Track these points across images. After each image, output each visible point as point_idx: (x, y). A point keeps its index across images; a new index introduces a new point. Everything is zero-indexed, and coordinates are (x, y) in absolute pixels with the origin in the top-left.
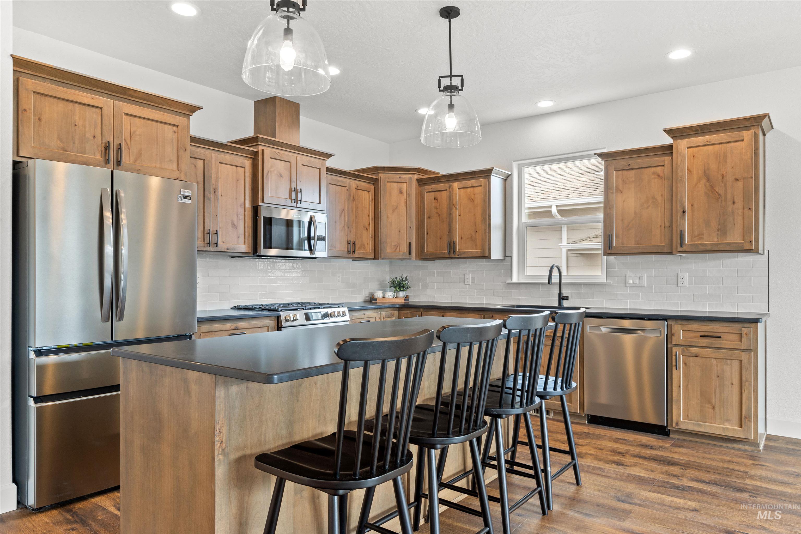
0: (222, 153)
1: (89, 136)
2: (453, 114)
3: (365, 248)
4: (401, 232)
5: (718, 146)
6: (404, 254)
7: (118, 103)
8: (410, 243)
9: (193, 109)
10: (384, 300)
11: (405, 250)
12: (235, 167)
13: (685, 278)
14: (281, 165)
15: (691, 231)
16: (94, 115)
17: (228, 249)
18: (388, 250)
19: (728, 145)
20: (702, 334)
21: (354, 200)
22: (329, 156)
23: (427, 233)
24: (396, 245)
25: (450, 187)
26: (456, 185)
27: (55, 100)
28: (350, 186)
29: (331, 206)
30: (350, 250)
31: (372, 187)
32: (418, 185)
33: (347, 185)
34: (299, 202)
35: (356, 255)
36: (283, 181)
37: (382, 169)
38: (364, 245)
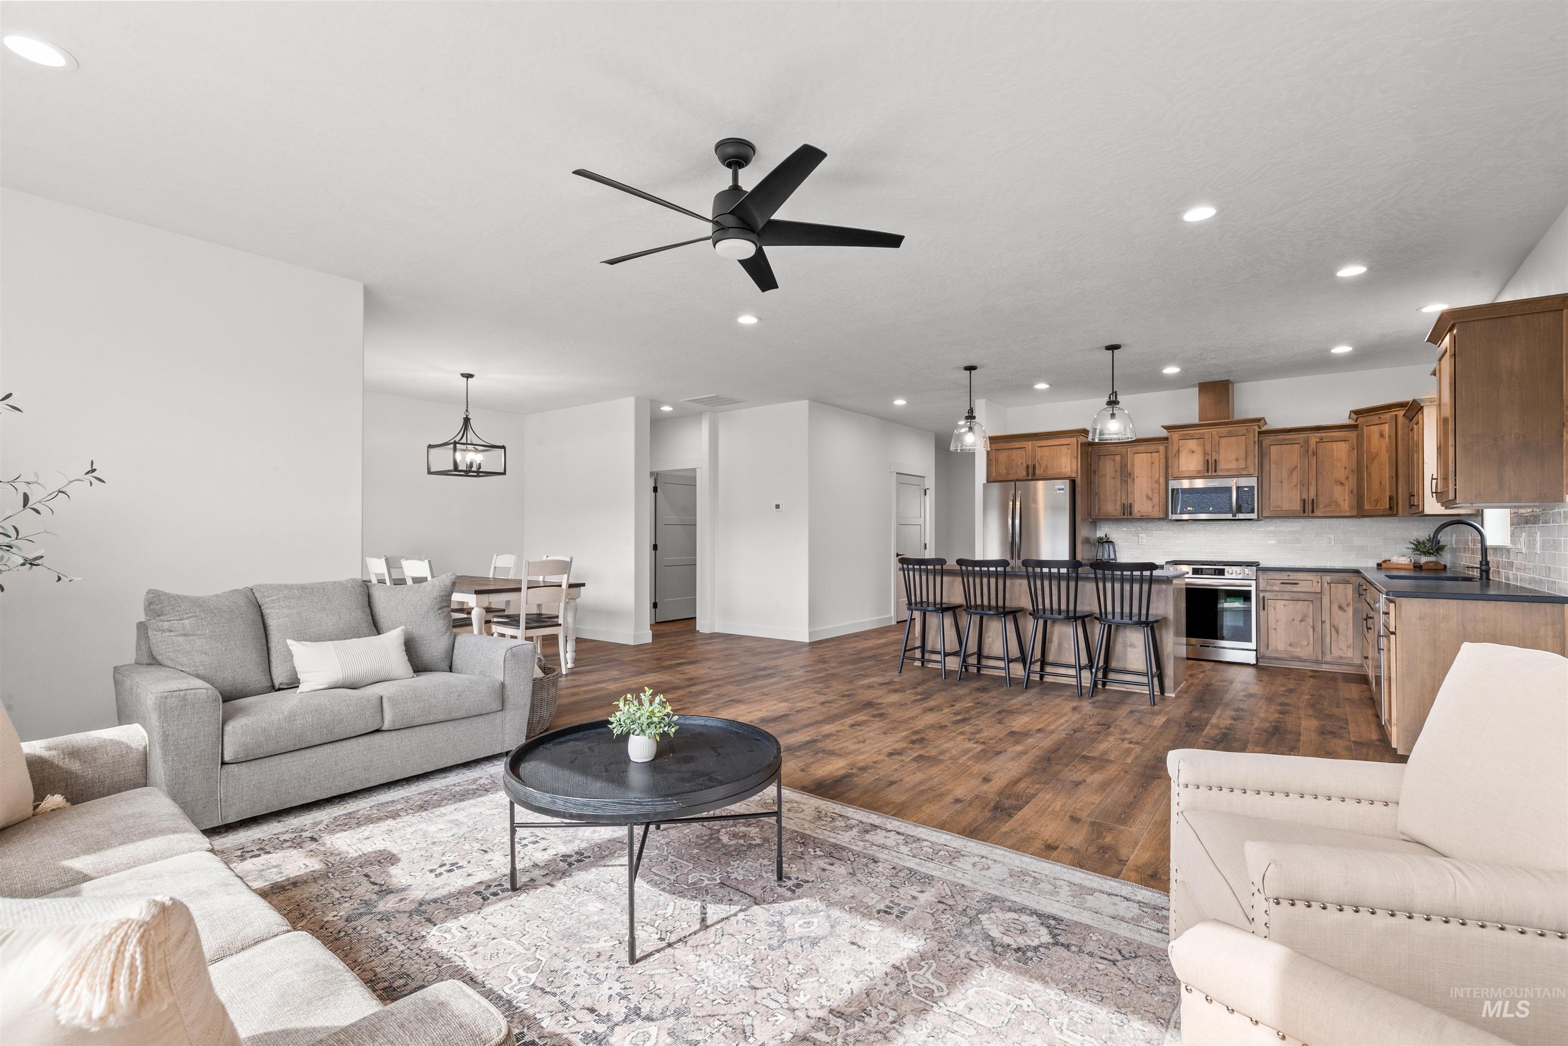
0: (1139, 446)
1: (1020, 464)
3: (1337, 505)
4: (1382, 483)
6: (1384, 510)
7: (1033, 442)
9: (1086, 431)
12: (1150, 455)
14: (1192, 444)
16: (1021, 453)
17: (1141, 516)
18: (1372, 506)
21: (1314, 455)
22: (1259, 420)
24: (1376, 500)
27: (1006, 450)
28: (1307, 441)
29: (1273, 466)
30: (1307, 509)
31: (1352, 435)
32: (1407, 421)
33: (1301, 441)
34: (1215, 471)
35: (1317, 513)
36: (1195, 456)
37: (1358, 413)
38: (1336, 502)
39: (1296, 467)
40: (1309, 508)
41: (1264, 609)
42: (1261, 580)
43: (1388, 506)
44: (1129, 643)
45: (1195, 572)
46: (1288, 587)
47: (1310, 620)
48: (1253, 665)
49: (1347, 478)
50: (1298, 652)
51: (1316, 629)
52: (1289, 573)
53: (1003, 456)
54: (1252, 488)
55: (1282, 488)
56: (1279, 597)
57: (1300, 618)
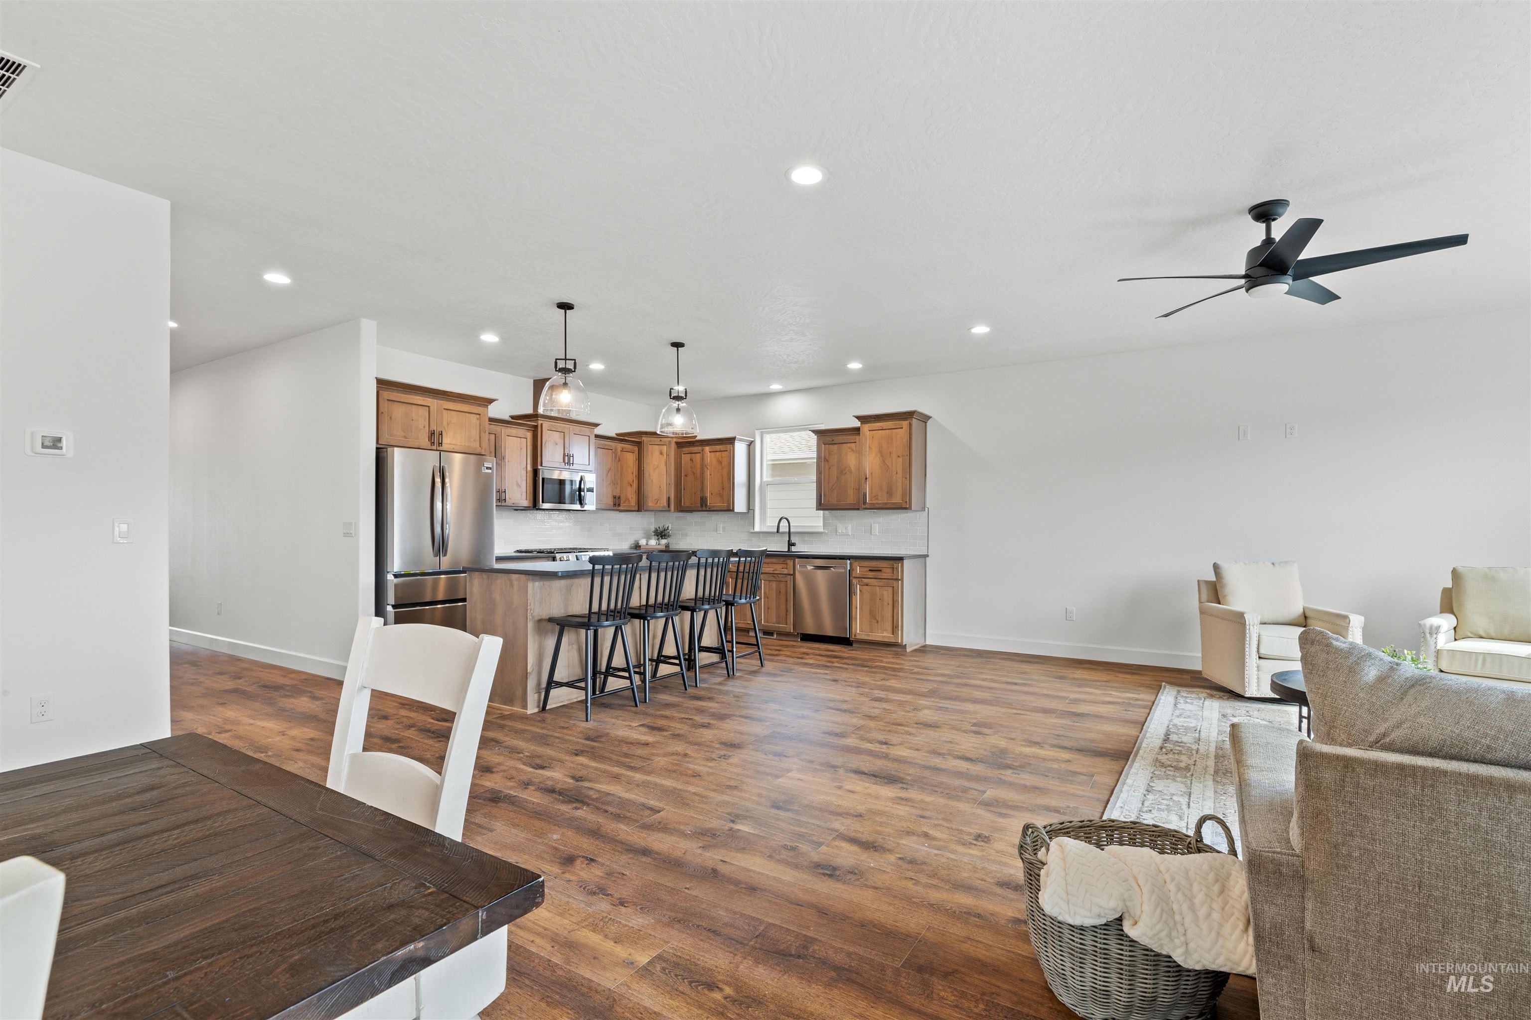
0: (510, 428)
1: (421, 427)
2: (680, 415)
3: (629, 501)
4: (662, 487)
5: (887, 431)
6: (663, 507)
7: (440, 402)
8: (669, 498)
9: (491, 401)
10: (647, 547)
11: (665, 504)
12: (519, 439)
13: (876, 528)
14: (556, 436)
15: (871, 493)
16: (423, 412)
17: (514, 504)
18: (650, 504)
19: (894, 430)
20: (870, 569)
21: (619, 460)
22: (597, 425)
23: (684, 489)
24: (656, 499)
25: (702, 451)
26: (707, 449)
27: (400, 404)
28: (616, 449)
30: (616, 504)
31: (636, 449)
34: (572, 465)
35: (621, 508)
36: (558, 448)
38: (628, 499)
39: (610, 469)
49: (633, 481)
53: (398, 411)
55: (603, 485)
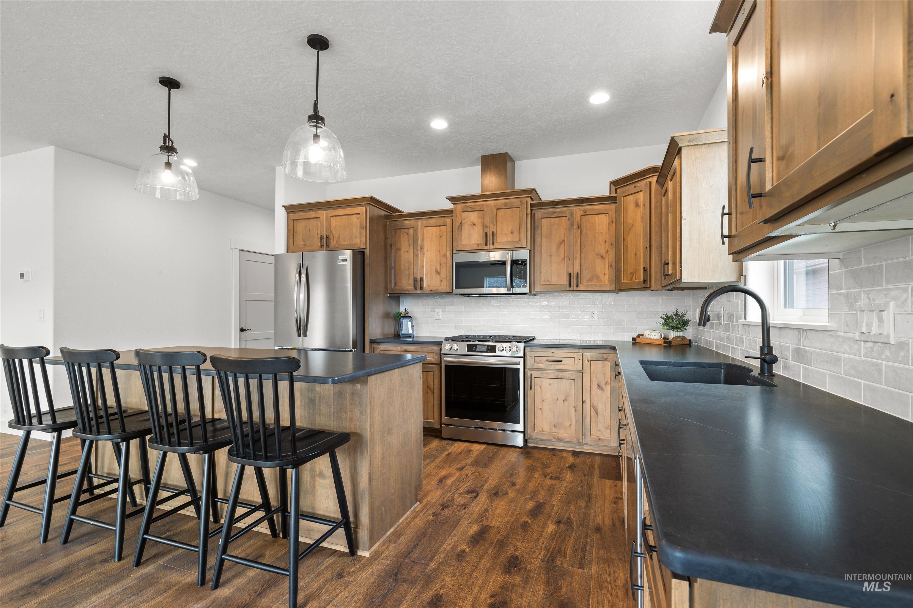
0: (429, 219)
4: (637, 255)
7: (327, 211)
8: (645, 268)
12: (438, 227)
14: (473, 216)
16: (317, 223)
17: (431, 291)
18: (624, 279)
24: (632, 273)
27: (301, 220)
28: (573, 214)
29: (544, 240)
30: (572, 283)
31: (611, 207)
32: (660, 188)
33: (568, 214)
34: (493, 244)
35: (581, 288)
36: (476, 227)
37: (616, 184)
38: (598, 276)
39: (564, 241)
40: (574, 281)
41: (531, 388)
42: (528, 358)
43: (642, 279)
44: (318, 472)
45: (471, 348)
46: (554, 365)
47: (572, 400)
48: (521, 448)
49: (607, 251)
50: (562, 434)
51: (577, 409)
52: (554, 350)
53: (300, 226)
54: (524, 262)
55: (551, 262)
56: (545, 376)
57: (563, 398)
